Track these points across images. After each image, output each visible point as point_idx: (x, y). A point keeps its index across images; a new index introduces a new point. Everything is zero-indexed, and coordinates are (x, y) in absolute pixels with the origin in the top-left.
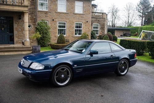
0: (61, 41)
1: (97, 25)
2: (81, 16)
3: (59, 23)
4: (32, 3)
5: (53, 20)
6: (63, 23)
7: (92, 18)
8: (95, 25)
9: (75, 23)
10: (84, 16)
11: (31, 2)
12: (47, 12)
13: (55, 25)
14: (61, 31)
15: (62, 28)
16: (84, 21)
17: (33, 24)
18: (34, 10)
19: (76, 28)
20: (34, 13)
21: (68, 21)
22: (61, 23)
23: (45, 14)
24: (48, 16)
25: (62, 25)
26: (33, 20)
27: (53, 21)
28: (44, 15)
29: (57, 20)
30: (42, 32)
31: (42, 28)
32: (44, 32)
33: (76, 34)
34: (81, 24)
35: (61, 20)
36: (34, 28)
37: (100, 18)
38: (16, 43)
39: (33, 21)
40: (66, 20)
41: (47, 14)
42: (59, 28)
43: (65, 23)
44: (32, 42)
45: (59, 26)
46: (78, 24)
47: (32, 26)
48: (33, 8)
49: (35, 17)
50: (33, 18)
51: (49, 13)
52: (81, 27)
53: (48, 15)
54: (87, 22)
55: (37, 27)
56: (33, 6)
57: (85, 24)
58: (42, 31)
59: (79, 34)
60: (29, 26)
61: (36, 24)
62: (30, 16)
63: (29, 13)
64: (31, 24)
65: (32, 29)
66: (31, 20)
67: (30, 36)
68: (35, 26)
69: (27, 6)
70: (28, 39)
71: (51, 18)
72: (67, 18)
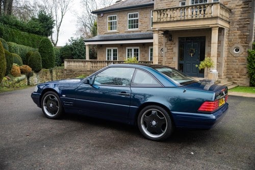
4: (245, 9)
11: (242, 8)
17: (243, 46)
18: (248, 21)
20: (246, 25)
26: (244, 38)
36: (244, 53)
38: (207, 76)
39: (243, 40)
44: (239, 78)
47: (242, 49)
48: (247, 17)
49: (247, 34)
50: (244, 35)
56: (246, 15)
60: (237, 50)
61: (248, 46)
62: (239, 32)
63: (238, 26)
64: (240, 46)
65: (242, 54)
66: (240, 38)
67: (237, 67)
68: (247, 50)
69: (216, 18)
70: (214, 71)
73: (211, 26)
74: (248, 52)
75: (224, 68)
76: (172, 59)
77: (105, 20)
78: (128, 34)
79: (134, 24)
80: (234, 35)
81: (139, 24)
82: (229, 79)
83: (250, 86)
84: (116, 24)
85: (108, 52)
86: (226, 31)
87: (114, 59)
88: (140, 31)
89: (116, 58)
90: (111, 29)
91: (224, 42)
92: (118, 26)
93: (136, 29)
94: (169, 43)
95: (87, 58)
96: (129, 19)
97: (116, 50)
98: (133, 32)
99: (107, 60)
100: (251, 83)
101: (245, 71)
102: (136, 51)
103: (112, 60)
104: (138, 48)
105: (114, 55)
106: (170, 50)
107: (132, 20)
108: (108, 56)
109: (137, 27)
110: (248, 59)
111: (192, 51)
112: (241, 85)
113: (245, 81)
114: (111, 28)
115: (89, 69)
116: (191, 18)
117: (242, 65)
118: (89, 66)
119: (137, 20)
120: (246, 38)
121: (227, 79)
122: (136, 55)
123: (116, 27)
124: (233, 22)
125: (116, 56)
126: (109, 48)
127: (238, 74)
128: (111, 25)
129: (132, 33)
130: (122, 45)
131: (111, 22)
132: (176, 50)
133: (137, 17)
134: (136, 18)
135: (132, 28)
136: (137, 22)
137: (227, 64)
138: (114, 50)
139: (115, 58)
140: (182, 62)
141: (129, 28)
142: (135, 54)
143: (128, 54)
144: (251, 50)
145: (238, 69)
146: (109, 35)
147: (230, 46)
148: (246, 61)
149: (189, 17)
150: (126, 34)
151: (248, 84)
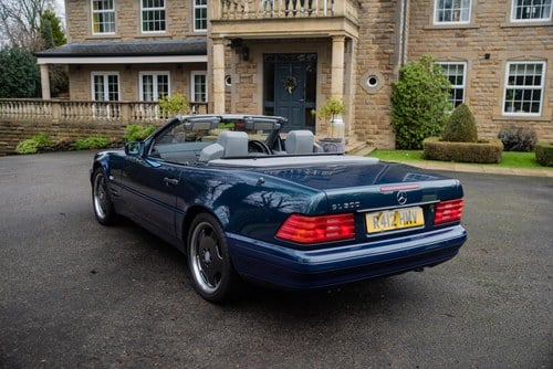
0: (454, 131)
3: (513, 67)
4: (385, 5)
5: (487, 57)
6: (530, 67)
12: (465, 29)
13: (492, 76)
14: (518, 98)
15: (524, 87)
17: (384, 74)
18: (391, 27)
20: (388, 35)
22: (521, 67)
23: (458, 36)
24: (466, 44)
25: (525, 74)
26: (384, 59)
27: (485, 61)
28: (451, 41)
29: (502, 55)
30: (411, 100)
31: (409, 87)
32: (418, 98)
35: (522, 53)
36: (386, 87)
38: (320, 132)
39: (384, 62)
40: (546, 54)
41: (464, 36)
42: (511, 87)
43: (540, 66)
44: (377, 133)
45: (511, 79)
47: (381, 81)
48: (388, 20)
49: (390, 51)
50: (384, 53)
51: (474, 33)
53: (466, 39)
55: (396, 84)
56: (387, 15)
60: (373, 81)
61: (392, 74)
62: (375, 48)
63: (373, 36)
64: (377, 73)
65: (382, 89)
66: (378, 59)
67: (373, 113)
68: (391, 81)
69: (341, 18)
70: (339, 120)
71: (480, 48)
72: (549, 46)
73: (331, 34)
74: (392, 85)
75: (351, 116)
76: (251, 97)
77: (86, 9)
78: (144, 42)
79: (155, 21)
80: (367, 53)
81: (168, 20)
82: (360, 137)
83: (397, 149)
84: (113, 19)
85: (96, 82)
86: (354, 45)
87: (111, 98)
88: (171, 37)
89: (117, 95)
90: (101, 30)
91: (352, 66)
92: (118, 23)
93: (160, 32)
94: (244, 64)
95: (46, 95)
96: (142, 9)
97: (116, 77)
98: (154, 37)
99: (93, 99)
100: (397, 143)
101: (387, 121)
102: (162, 79)
103: (107, 99)
104: (167, 73)
105: (110, 89)
106: (246, 80)
107: (151, 12)
108: (96, 90)
109: (163, 29)
110: (392, 99)
111: (292, 81)
112: (382, 147)
113: (388, 139)
114: (101, 26)
115: (57, 121)
116: (284, 16)
117: (383, 109)
118: (55, 113)
119: (163, 12)
120: (389, 59)
121: (356, 136)
122: (163, 89)
123: (113, 26)
124: (365, 28)
125: (116, 90)
126: (99, 73)
127: (376, 126)
128: (101, 20)
129: (151, 41)
130: (129, 67)
131: (101, 14)
132: (258, 79)
133: (162, 5)
134: (159, 9)
135: (151, 29)
136: (163, 17)
137: (357, 108)
138: (110, 78)
139: (114, 96)
140: (270, 104)
141: (145, 29)
142: (159, 87)
143: (144, 87)
144: (397, 82)
145: (376, 118)
146: (97, 43)
147: (360, 73)
148: (389, 102)
149: (282, 15)
150: (137, 42)
151: (393, 145)
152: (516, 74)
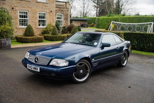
0: (30, 33)
1: (60, 15)
2: (45, 4)
3: (20, 12)
5: (13, 8)
6: (25, 13)
7: (56, 7)
8: (59, 15)
9: (39, 12)
10: (48, 5)
13: (15, 15)
14: (22, 22)
15: (23, 19)
16: (48, 11)
19: (39, 18)
21: (30, 10)
22: (22, 12)
24: (6, 4)
25: (23, 14)
27: (12, 10)
29: (17, 8)
33: (39, 25)
34: (45, 14)
35: (22, 8)
37: (64, 8)
40: (28, 9)
41: (4, 1)
42: (20, 18)
43: (27, 13)
45: (20, 16)
46: (41, 14)
52: (45, 17)
53: (6, 2)
54: (51, 11)
57: (49, 14)
58: (3, 21)
59: (43, 26)
71: (10, 5)
72: (29, 7)
152: (21, 14)
